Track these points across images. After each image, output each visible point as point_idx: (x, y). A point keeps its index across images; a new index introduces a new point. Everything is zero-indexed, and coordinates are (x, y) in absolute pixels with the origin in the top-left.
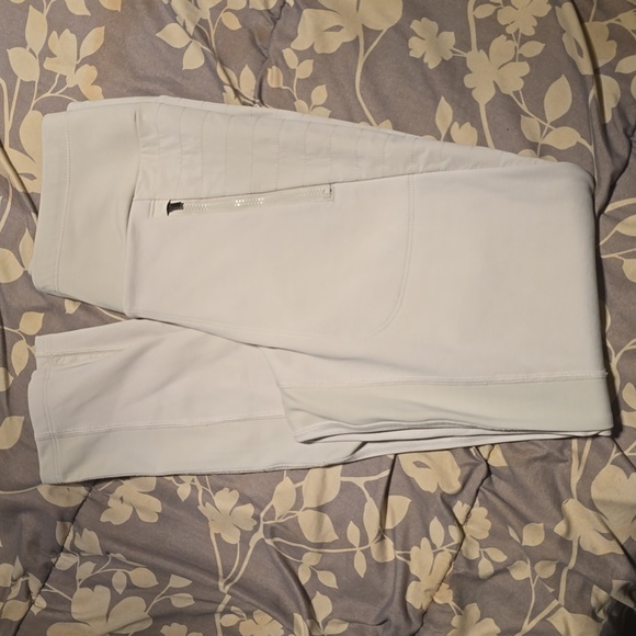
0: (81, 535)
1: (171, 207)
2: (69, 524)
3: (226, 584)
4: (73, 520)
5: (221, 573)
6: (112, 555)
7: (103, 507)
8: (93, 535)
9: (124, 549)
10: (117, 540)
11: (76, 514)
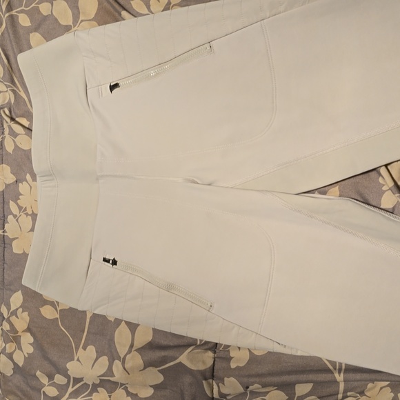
0: (224, 384)
1: (112, 88)
2: (211, 381)
3: (340, 372)
4: (213, 377)
5: (331, 368)
6: (251, 388)
7: (229, 359)
8: (232, 379)
9: (257, 380)
10: (250, 376)
11: (213, 372)
